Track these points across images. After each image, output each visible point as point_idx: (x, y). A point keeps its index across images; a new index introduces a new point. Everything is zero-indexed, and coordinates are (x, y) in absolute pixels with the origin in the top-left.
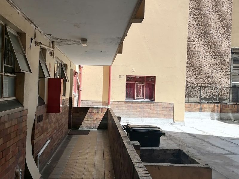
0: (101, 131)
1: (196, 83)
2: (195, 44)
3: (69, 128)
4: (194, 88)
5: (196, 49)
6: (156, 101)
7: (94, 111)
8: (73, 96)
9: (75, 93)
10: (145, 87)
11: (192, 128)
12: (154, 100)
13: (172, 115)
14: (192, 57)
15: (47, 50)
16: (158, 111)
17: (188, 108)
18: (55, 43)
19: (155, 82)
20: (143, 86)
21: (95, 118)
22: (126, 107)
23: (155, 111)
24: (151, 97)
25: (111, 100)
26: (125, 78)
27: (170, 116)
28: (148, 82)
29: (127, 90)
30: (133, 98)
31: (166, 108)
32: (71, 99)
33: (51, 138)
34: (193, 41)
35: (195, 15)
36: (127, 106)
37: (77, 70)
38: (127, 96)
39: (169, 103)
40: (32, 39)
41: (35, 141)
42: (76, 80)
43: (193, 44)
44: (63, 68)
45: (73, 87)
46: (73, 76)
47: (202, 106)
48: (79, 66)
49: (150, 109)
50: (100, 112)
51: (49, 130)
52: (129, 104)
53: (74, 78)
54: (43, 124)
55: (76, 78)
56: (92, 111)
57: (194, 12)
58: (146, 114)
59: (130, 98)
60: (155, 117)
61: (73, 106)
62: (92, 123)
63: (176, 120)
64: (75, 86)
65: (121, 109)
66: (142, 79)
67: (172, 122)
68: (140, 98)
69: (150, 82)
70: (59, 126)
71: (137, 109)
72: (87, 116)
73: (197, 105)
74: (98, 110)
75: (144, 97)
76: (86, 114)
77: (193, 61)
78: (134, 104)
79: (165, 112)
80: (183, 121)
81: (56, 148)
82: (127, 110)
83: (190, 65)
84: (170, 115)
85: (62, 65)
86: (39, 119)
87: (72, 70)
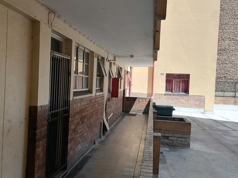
0: (145, 115)
1: (236, 79)
2: (235, 43)
3: (123, 111)
4: (233, 84)
5: (236, 47)
6: (190, 94)
7: (141, 100)
8: (126, 89)
9: (127, 87)
10: (181, 83)
11: (220, 116)
12: (188, 93)
13: (203, 106)
14: (232, 55)
15: (112, 63)
16: (192, 102)
17: (223, 101)
18: (116, 57)
19: (189, 79)
20: (180, 82)
21: (141, 105)
22: (165, 99)
23: (189, 102)
24: (186, 91)
25: (154, 92)
26: (165, 75)
27: (201, 107)
28: (184, 79)
29: (166, 85)
30: (172, 91)
31: (198, 100)
32: (124, 91)
33: (113, 113)
34: (233, 40)
35: (235, 16)
36: (166, 97)
37: (129, 70)
38: (167, 90)
39: (201, 96)
40: (107, 59)
41: (107, 111)
42: (127, 78)
43: (233, 43)
44: (119, 70)
45: (126, 83)
46: (126, 75)
47: (236, 99)
48: (131, 67)
49: (185, 101)
50: (144, 101)
51: (112, 108)
52: (168, 96)
53: (126, 76)
54: (110, 103)
55: (128, 76)
56: (139, 100)
57: (235, 13)
58: (182, 104)
59: (169, 91)
60: (189, 107)
61: (125, 96)
62: (139, 109)
63: (206, 110)
64: (127, 82)
65: (161, 100)
66: (179, 76)
67: (203, 111)
68: (177, 92)
69: (186, 78)
70: (117, 108)
71: (175, 100)
72: (135, 103)
73: (232, 99)
74: (143, 100)
75: (180, 91)
76: (135, 102)
77: (233, 58)
78: (172, 96)
79: (197, 103)
80: (213, 111)
81: (115, 121)
82: (166, 101)
83: (230, 62)
84: (202, 105)
85: (119, 68)
86: (108, 100)
87: (125, 70)
